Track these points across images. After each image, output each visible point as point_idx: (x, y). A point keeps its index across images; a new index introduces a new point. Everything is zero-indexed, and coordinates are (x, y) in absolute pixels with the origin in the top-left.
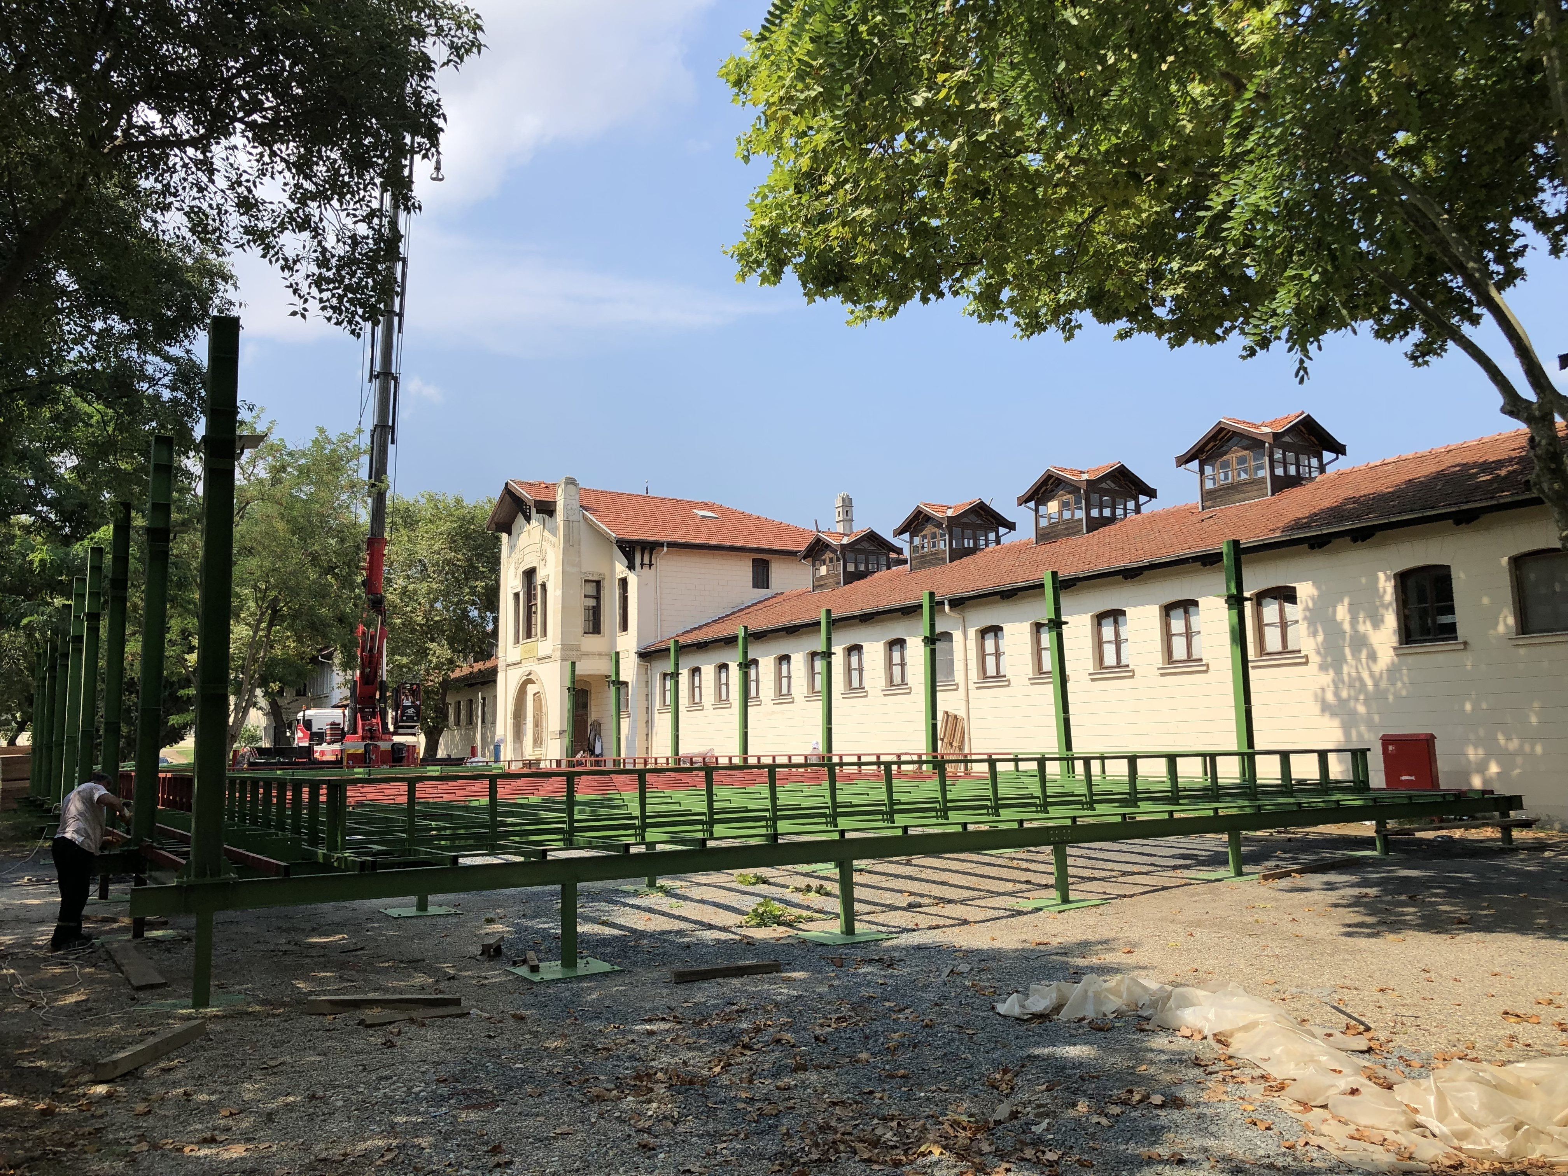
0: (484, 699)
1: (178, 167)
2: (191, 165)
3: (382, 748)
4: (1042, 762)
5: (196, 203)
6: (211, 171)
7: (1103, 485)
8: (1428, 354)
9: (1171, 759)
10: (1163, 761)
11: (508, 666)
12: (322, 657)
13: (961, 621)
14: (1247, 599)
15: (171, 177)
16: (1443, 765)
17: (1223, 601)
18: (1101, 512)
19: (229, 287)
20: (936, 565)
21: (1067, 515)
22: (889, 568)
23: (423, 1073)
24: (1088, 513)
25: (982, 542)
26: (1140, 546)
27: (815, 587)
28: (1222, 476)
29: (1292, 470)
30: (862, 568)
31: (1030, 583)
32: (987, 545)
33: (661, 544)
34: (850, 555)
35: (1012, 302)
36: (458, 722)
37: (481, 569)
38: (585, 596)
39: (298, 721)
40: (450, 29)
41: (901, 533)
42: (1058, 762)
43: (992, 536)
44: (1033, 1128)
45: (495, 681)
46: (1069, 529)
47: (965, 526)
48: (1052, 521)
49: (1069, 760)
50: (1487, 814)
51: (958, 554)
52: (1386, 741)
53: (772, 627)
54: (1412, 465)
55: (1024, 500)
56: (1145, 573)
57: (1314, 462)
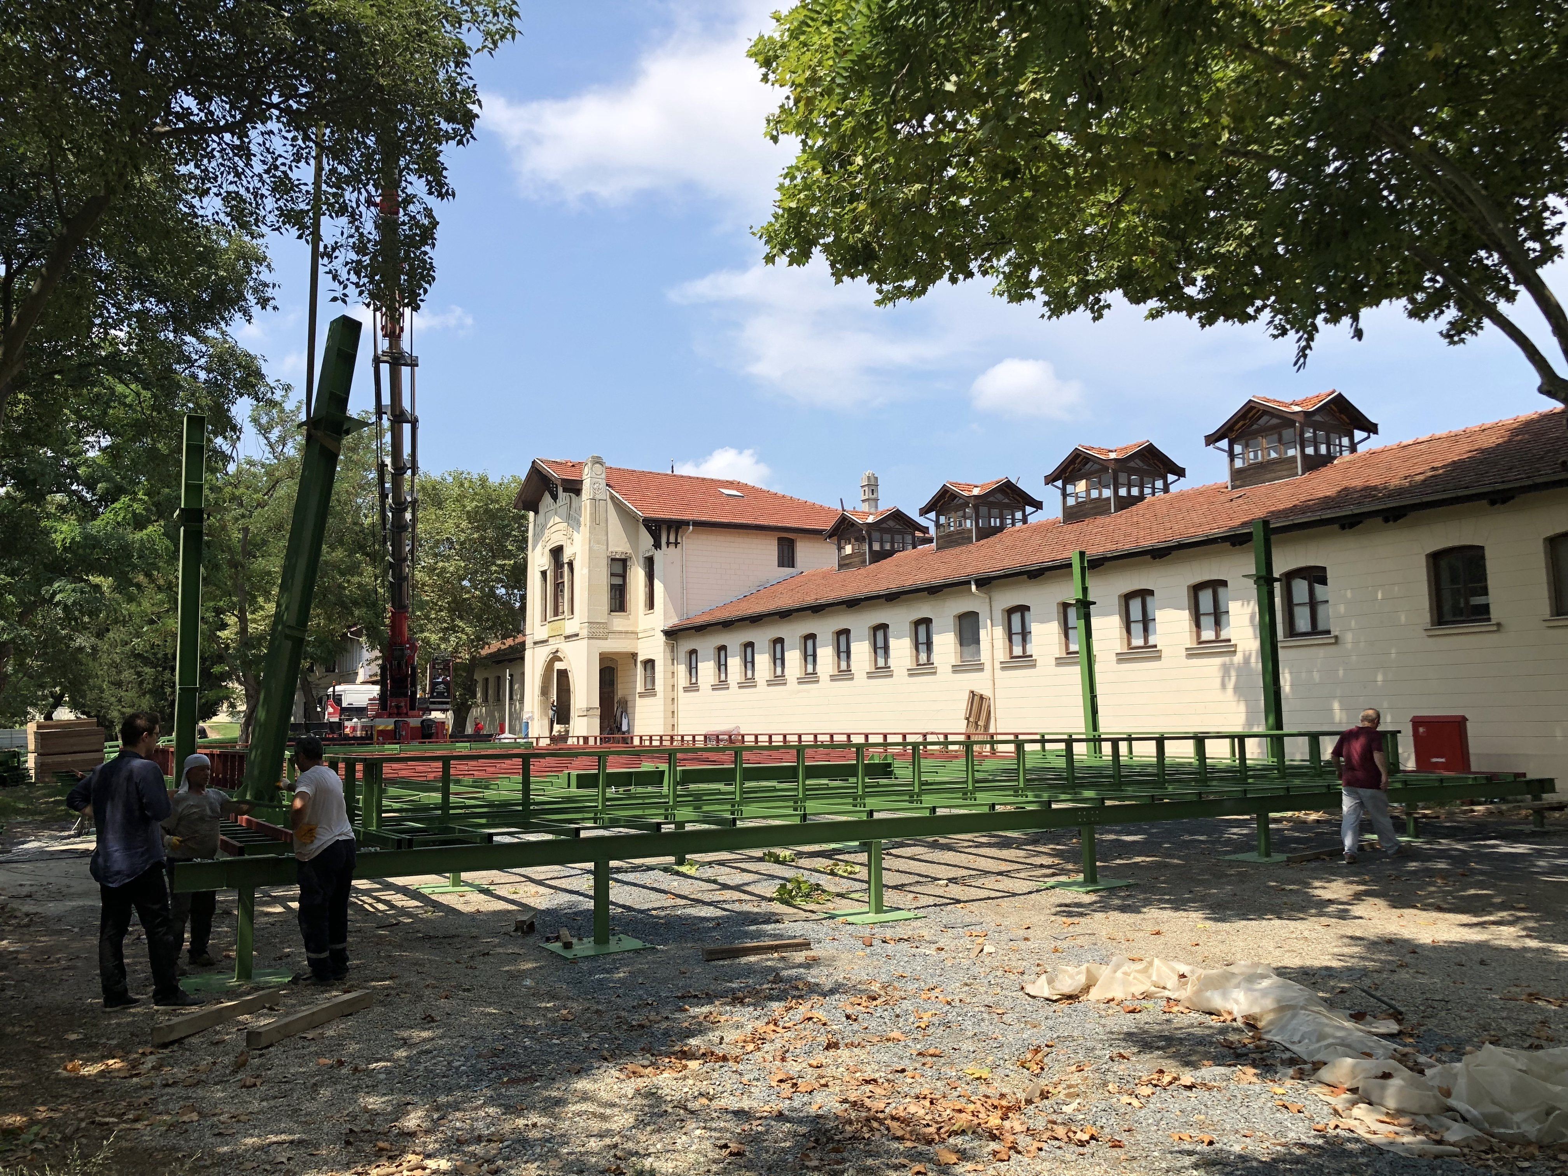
0: (511, 675)
1: (215, 153)
2: (228, 151)
3: (411, 725)
4: (1070, 742)
5: (232, 188)
6: (247, 155)
7: (1132, 464)
8: (1463, 332)
9: (1200, 740)
10: (1191, 742)
11: (535, 643)
12: (352, 633)
13: (987, 600)
14: (1277, 580)
15: (209, 162)
16: (1475, 746)
17: (1252, 581)
18: (1129, 491)
19: (262, 268)
20: (963, 544)
21: (1094, 494)
22: (914, 547)
23: (461, 1047)
24: (1116, 492)
25: (1009, 521)
26: (1168, 525)
27: (841, 566)
28: (1252, 455)
29: (1323, 449)
30: (888, 547)
31: (1057, 563)
32: (1013, 524)
33: (686, 523)
34: (876, 535)
35: (1041, 281)
36: (486, 700)
37: (510, 547)
38: (612, 575)
39: (328, 696)
40: (485, 15)
41: (927, 512)
42: (1085, 744)
43: (1019, 515)
44: (1065, 1108)
45: (522, 659)
46: (1097, 508)
47: (991, 505)
48: (1080, 500)
49: (1096, 741)
50: (1519, 797)
51: (985, 533)
52: (1417, 722)
53: (797, 605)
54: (1446, 444)
55: (1050, 480)
56: (1174, 553)
57: (1345, 441)
